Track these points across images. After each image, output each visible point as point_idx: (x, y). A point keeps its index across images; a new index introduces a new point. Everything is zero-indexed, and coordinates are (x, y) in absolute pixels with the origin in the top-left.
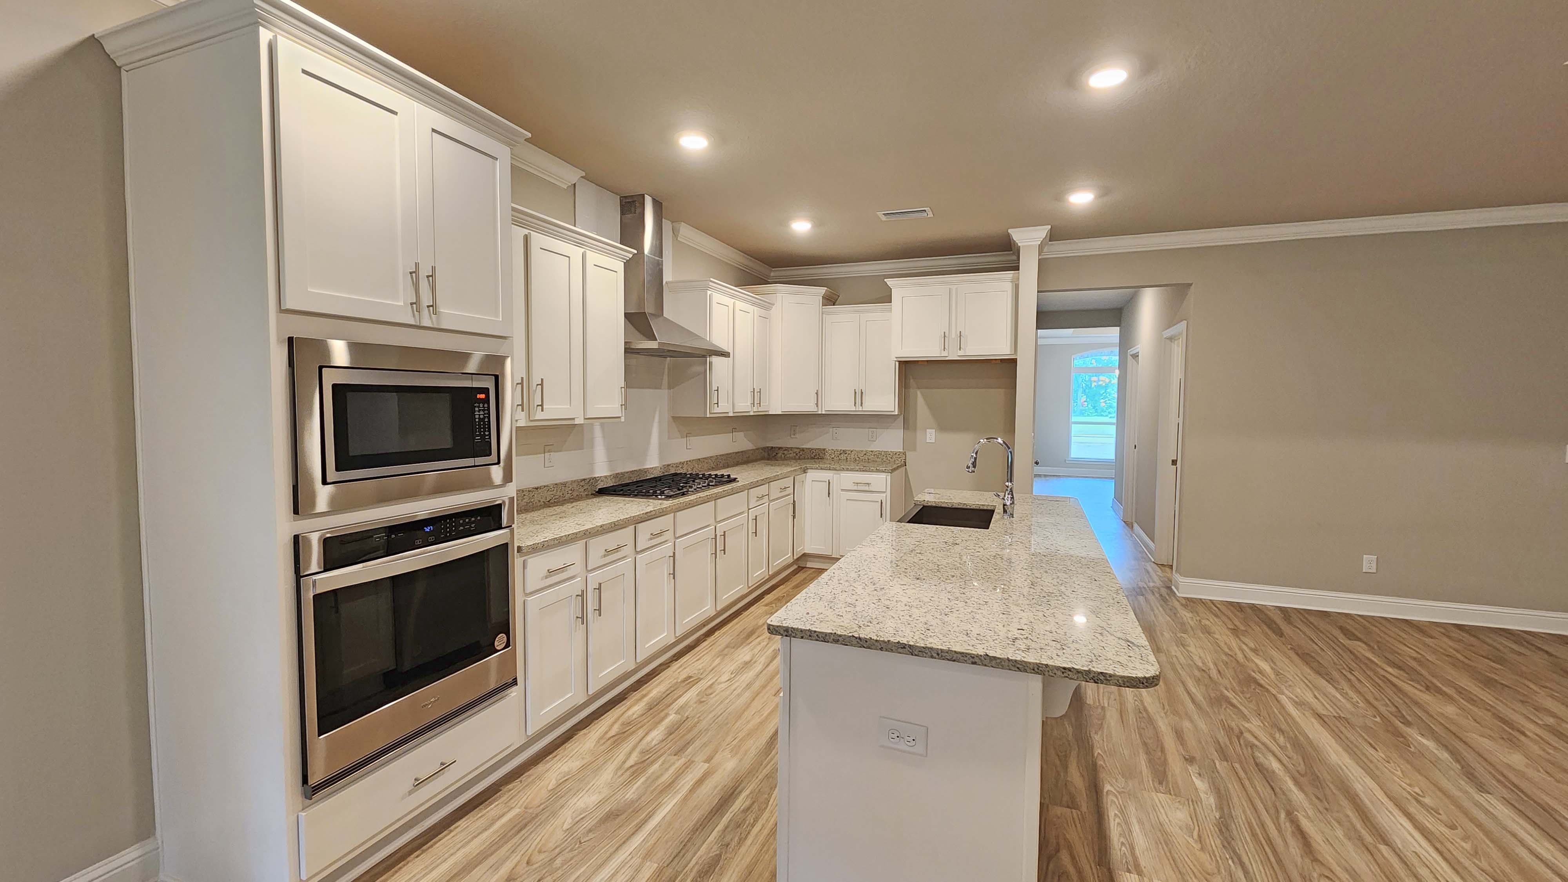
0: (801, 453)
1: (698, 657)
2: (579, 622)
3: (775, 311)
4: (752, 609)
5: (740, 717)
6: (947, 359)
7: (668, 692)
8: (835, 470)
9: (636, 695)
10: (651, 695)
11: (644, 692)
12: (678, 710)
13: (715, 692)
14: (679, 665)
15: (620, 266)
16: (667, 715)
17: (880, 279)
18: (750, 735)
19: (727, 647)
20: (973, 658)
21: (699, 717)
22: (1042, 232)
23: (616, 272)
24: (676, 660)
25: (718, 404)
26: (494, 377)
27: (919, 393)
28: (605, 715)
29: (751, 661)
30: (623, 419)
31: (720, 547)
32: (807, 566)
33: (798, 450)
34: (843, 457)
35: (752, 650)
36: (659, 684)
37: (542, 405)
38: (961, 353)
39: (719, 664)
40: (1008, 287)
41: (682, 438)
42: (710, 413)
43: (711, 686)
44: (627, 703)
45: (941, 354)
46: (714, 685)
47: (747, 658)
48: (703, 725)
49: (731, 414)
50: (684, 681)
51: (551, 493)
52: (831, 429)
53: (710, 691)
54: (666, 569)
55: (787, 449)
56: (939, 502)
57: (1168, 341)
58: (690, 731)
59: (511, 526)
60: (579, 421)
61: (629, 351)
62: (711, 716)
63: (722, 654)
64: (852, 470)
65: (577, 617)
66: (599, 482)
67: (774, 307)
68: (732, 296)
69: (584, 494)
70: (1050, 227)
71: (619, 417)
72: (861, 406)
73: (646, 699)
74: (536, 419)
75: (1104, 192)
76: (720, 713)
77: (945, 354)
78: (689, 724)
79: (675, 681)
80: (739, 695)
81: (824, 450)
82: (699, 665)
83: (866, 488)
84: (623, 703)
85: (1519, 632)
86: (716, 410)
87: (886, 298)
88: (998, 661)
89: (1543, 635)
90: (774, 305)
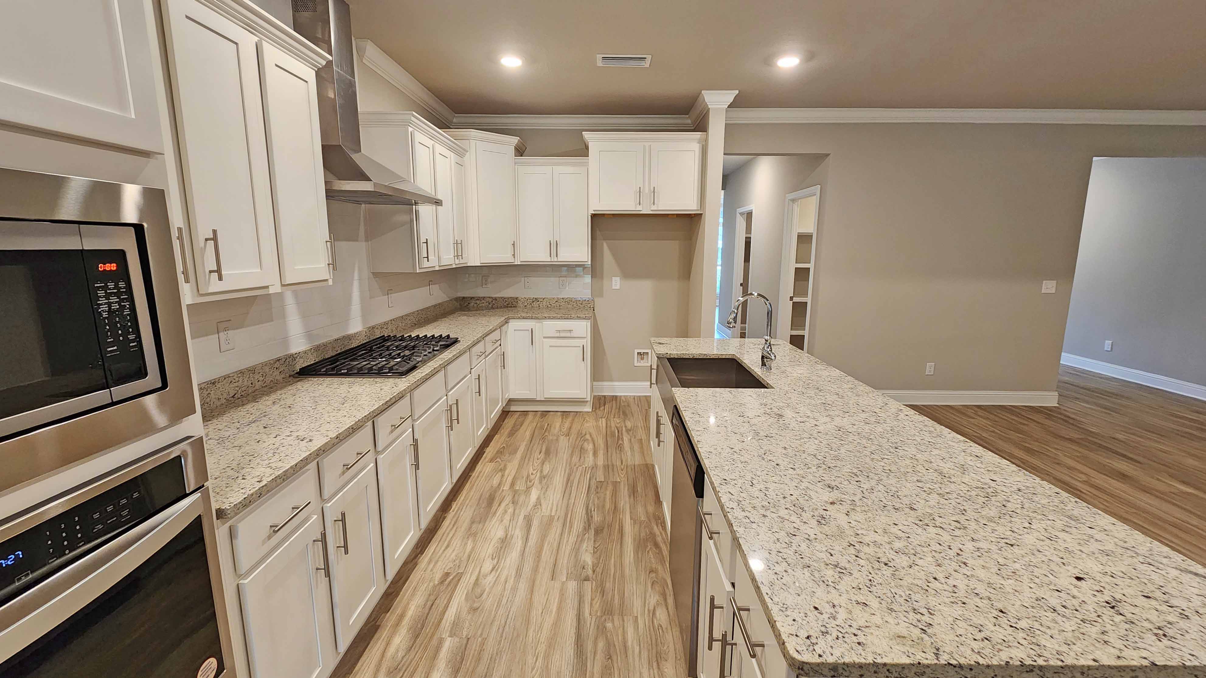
0: (494, 302)
1: (446, 543)
2: (321, 576)
3: (469, 158)
4: (479, 467)
5: (528, 622)
6: (641, 213)
7: (429, 603)
8: (537, 318)
9: (390, 618)
10: (410, 613)
11: (399, 611)
12: (452, 629)
13: (484, 591)
14: (426, 560)
15: (310, 75)
16: (441, 641)
17: (579, 133)
18: (551, 645)
19: (473, 522)
20: (1133, 671)
21: (481, 634)
22: (730, 96)
23: (307, 82)
24: (422, 552)
25: (427, 257)
26: (132, 229)
27: (605, 245)
28: (359, 664)
29: (506, 537)
30: (330, 282)
31: (455, 417)
32: (511, 410)
33: (491, 300)
34: (536, 304)
35: (502, 521)
36: (413, 595)
37: (219, 271)
38: (654, 208)
39: (473, 548)
40: (696, 147)
41: (383, 295)
42: (420, 268)
43: (476, 583)
44: (383, 634)
45: (636, 208)
46: (480, 580)
47: (500, 534)
48: (490, 647)
49: (437, 268)
50: (442, 582)
51: (236, 384)
52: (523, 279)
53: (478, 591)
54: (408, 460)
55: (479, 299)
56: (681, 354)
57: (791, 203)
58: (479, 660)
59: (203, 486)
60: (274, 290)
61: (331, 194)
62: (495, 628)
63: (471, 534)
64: (554, 318)
65: (317, 569)
66: (297, 360)
67: (468, 154)
68: (432, 138)
69: (280, 378)
70: (737, 92)
71: (326, 280)
72: (557, 256)
73: (406, 622)
74: (210, 291)
75: (810, 56)
76: (503, 622)
77: (639, 208)
78: (474, 646)
79: (432, 584)
80: (514, 589)
81: (517, 298)
82: (451, 554)
83: (568, 335)
84: (375, 637)
85: (1010, 407)
86: (426, 264)
87: (583, 151)
88: (1169, 671)
89: (1022, 408)
90: (467, 152)
